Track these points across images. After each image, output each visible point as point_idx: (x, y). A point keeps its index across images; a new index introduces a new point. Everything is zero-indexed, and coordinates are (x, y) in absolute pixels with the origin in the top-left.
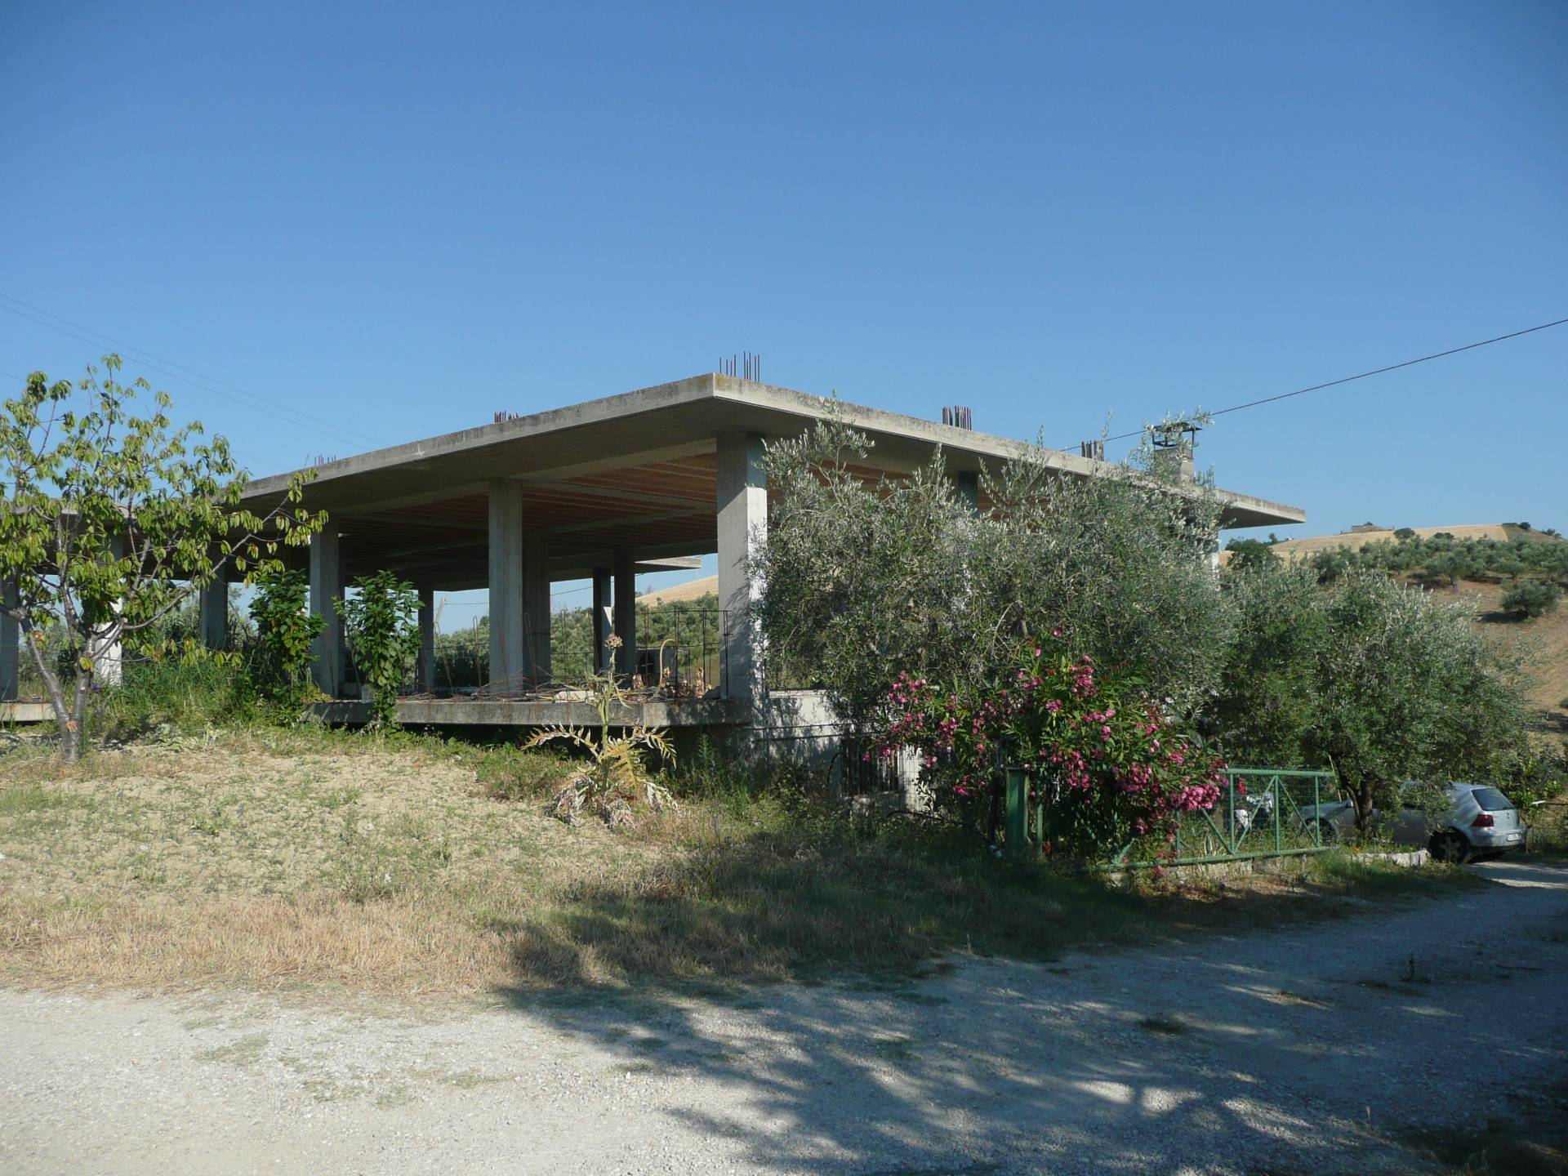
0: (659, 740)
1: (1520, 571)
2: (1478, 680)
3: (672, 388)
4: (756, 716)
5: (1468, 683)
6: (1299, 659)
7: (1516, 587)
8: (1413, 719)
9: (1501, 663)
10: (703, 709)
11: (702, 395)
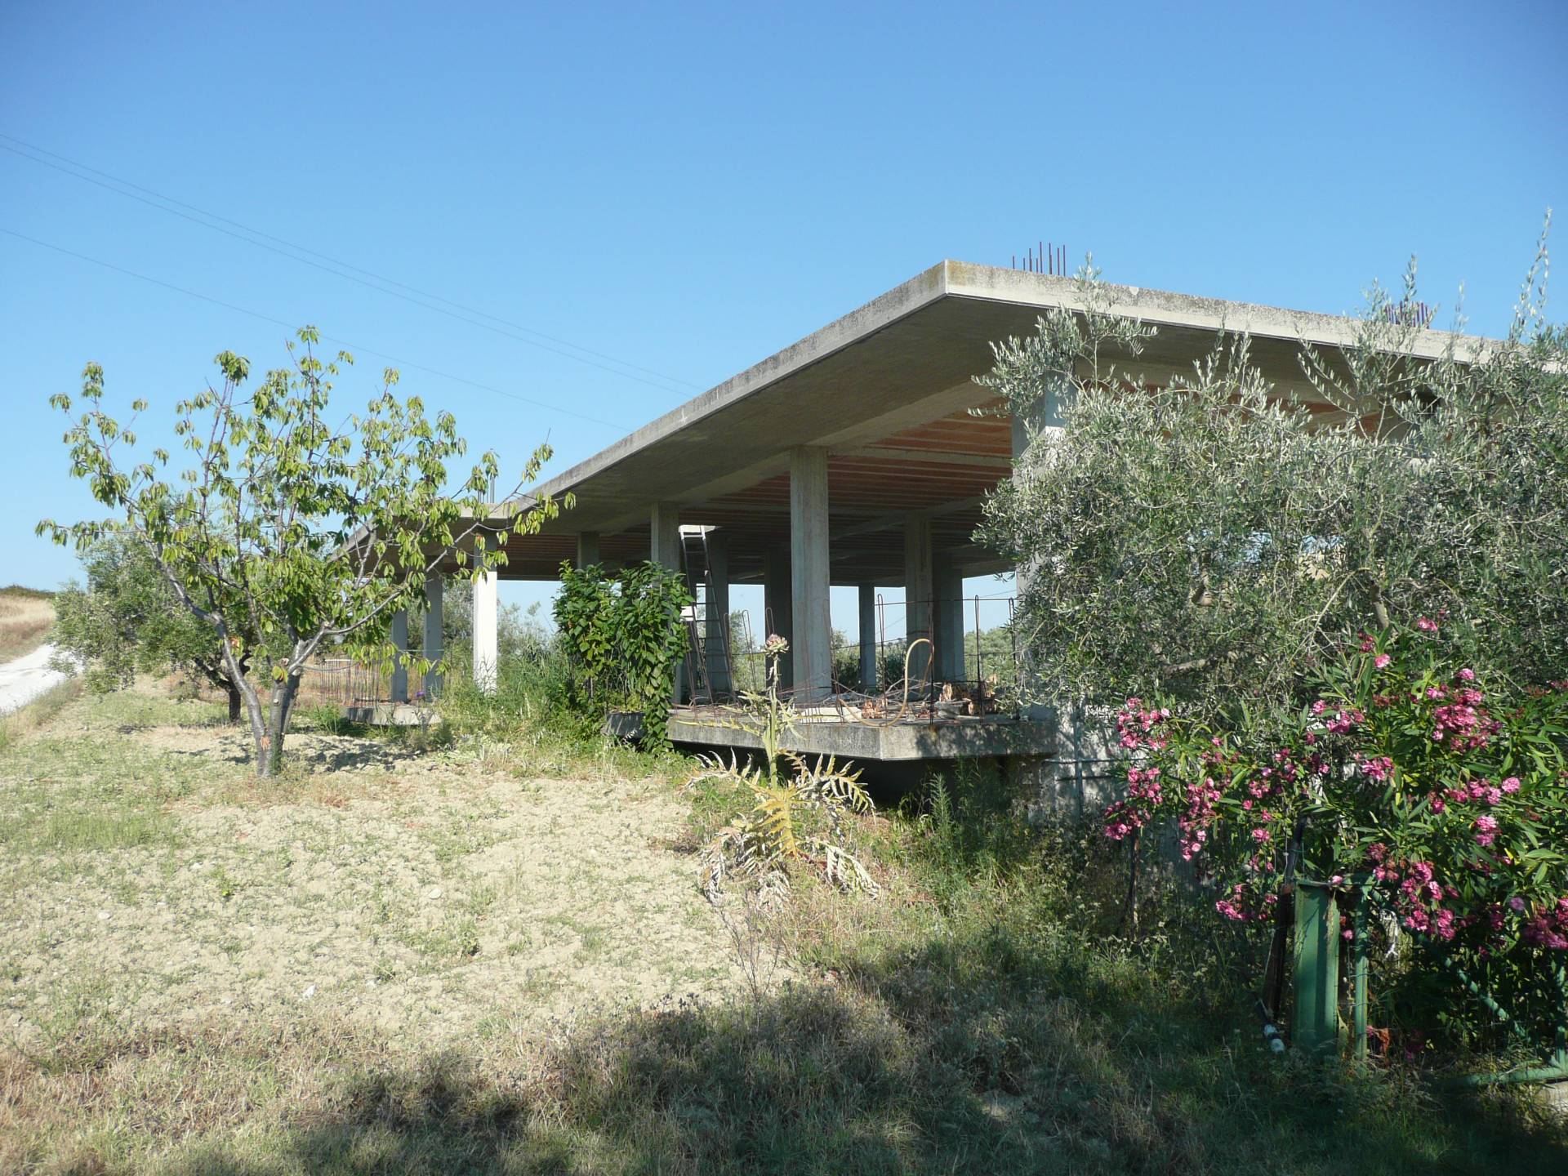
0: (851, 785)
3: (902, 293)
4: (1063, 746)
10: (975, 735)
11: (934, 295)
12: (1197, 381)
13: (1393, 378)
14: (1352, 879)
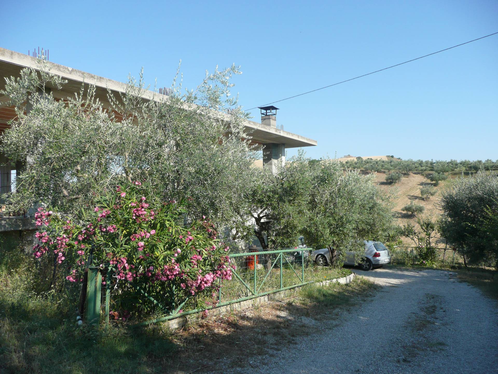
1: (391, 169)
2: (375, 204)
5: (371, 206)
6: (300, 197)
7: (389, 174)
8: (347, 223)
9: (383, 198)
12: (75, 99)
13: (136, 105)
14: (105, 265)
